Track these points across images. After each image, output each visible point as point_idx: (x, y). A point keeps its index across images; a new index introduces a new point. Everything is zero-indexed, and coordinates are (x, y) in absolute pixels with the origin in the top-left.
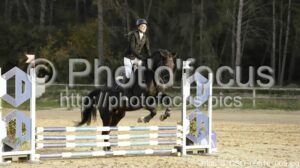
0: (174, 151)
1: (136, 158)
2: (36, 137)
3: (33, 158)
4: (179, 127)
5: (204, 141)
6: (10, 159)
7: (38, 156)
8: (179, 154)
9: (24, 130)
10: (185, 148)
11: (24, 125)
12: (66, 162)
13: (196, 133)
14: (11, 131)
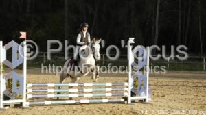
0: (122, 100)
1: (96, 105)
2: (27, 90)
3: (24, 105)
4: (126, 84)
5: (143, 93)
6: (9, 105)
7: (28, 103)
8: (126, 102)
9: (18, 85)
10: (130, 98)
11: (18, 82)
12: (48, 108)
13: (138, 88)
14: (9, 86)
